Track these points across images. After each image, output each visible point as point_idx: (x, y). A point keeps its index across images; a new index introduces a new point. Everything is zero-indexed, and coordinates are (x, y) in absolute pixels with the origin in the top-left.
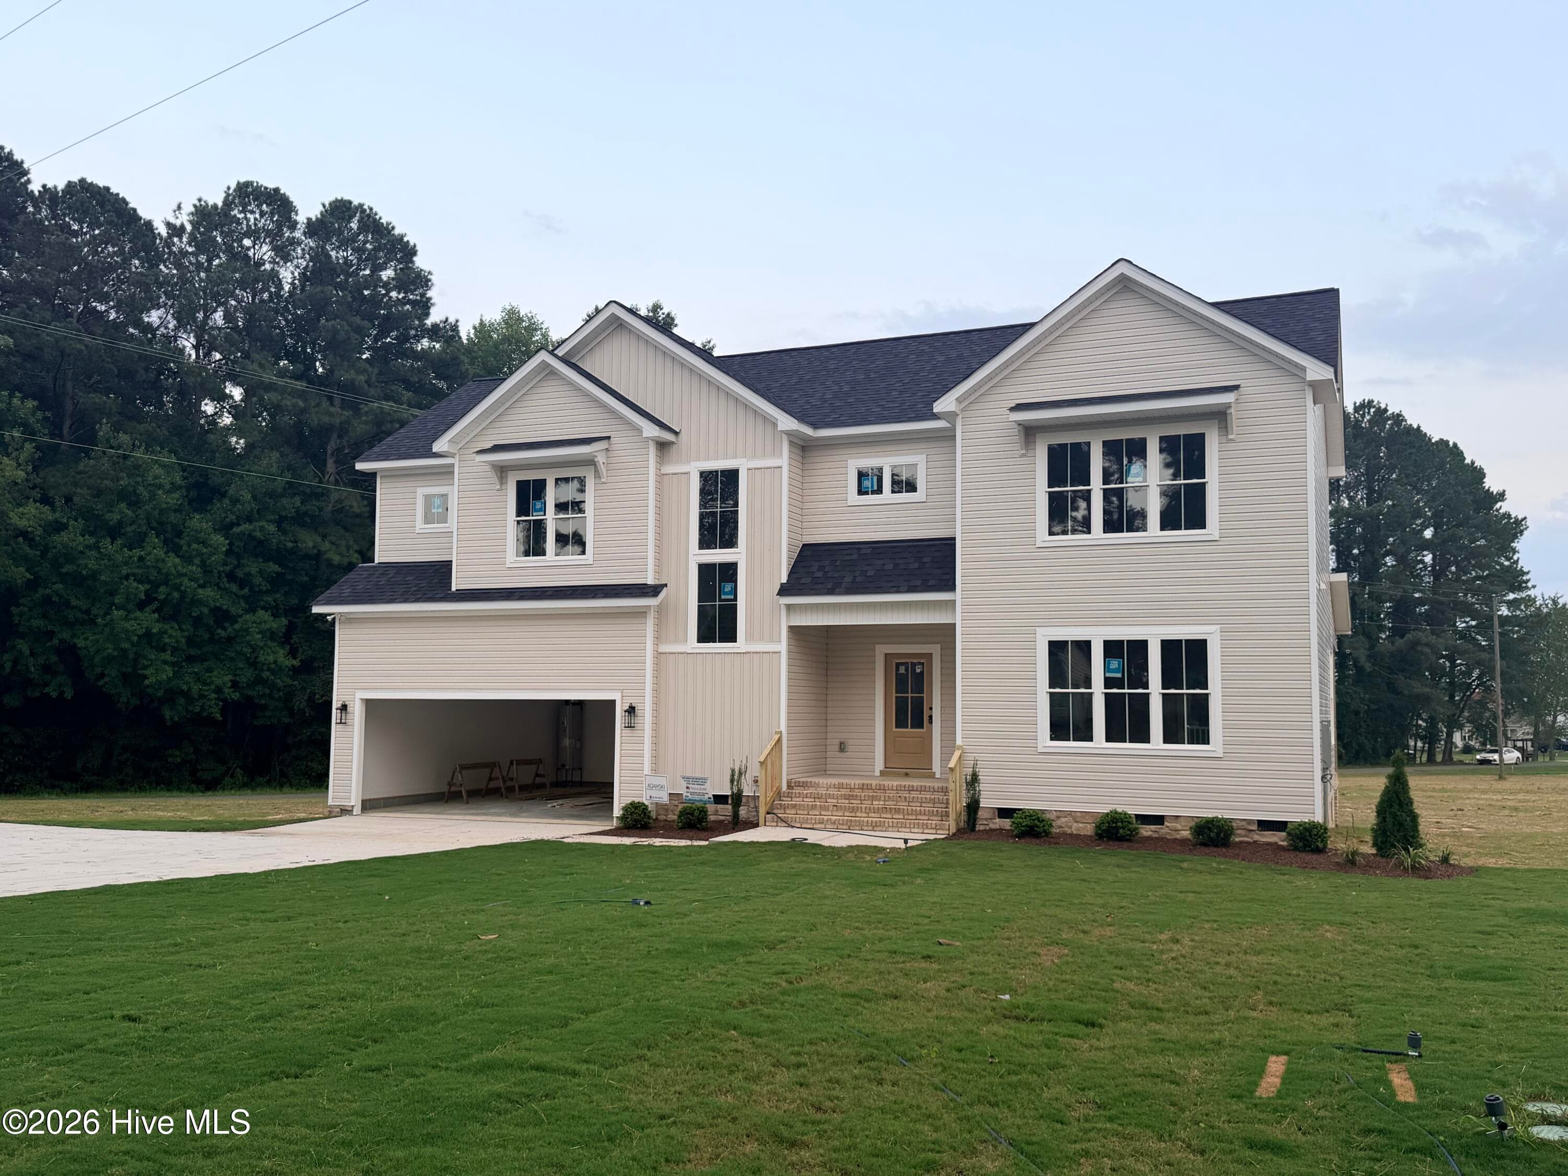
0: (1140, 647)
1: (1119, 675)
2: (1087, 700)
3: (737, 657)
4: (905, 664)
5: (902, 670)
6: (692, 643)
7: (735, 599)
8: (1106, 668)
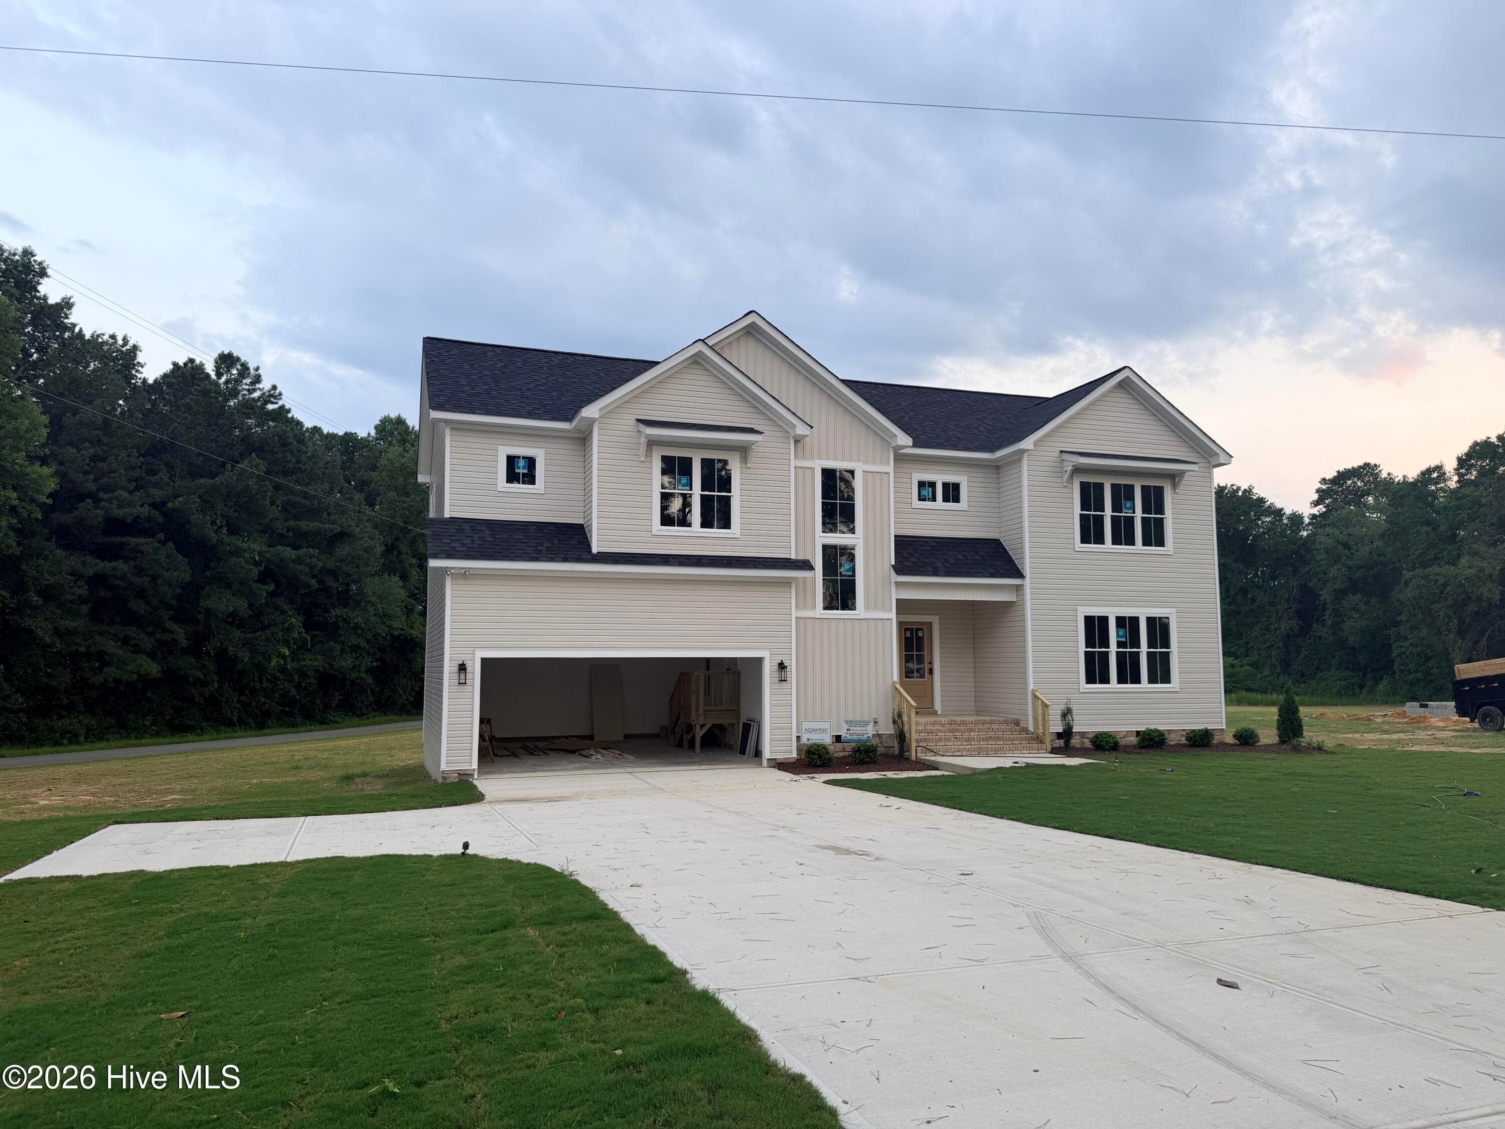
0: (1135, 621)
1: (1124, 640)
2: (1106, 655)
3: (857, 622)
4: (911, 630)
5: (908, 634)
6: (819, 611)
7: (854, 575)
8: (1118, 636)
